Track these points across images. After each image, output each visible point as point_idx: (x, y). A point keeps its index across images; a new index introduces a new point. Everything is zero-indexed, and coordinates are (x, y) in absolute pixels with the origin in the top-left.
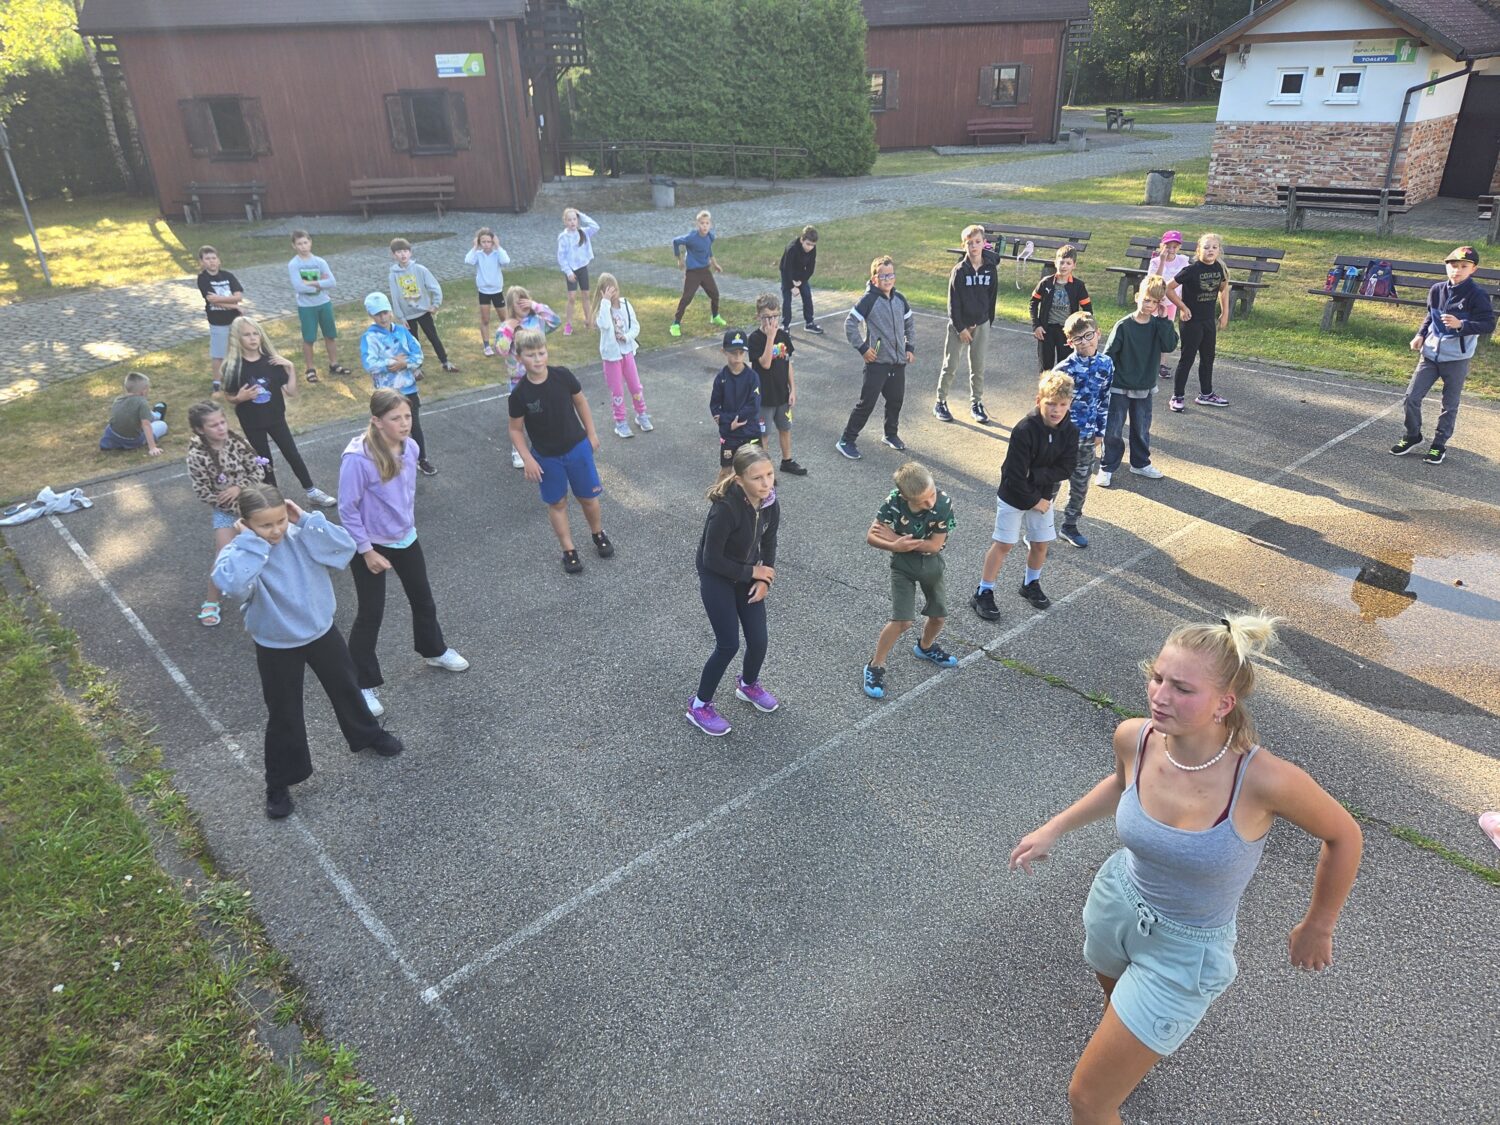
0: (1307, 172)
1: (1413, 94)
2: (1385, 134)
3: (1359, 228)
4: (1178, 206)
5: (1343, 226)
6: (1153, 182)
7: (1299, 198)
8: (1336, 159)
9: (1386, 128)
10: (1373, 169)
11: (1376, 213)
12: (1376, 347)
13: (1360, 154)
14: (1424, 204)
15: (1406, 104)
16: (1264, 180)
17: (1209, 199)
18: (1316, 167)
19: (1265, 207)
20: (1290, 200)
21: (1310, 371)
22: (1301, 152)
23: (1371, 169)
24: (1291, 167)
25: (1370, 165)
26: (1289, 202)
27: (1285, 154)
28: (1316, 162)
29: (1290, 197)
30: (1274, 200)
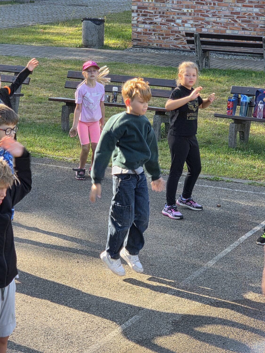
0: (208, 23)
3: (252, 67)
4: (111, 48)
5: (239, 67)
6: (87, 29)
7: (203, 43)
8: (228, 13)
11: (261, 55)
13: (244, 9)
16: (176, 29)
17: (135, 43)
18: (214, 19)
19: (180, 50)
20: (196, 44)
21: (223, 181)
22: (201, 7)
23: (254, 21)
24: (195, 18)
25: (253, 18)
26: (197, 46)
27: (189, 8)
28: (213, 15)
29: (196, 42)
30: (185, 44)
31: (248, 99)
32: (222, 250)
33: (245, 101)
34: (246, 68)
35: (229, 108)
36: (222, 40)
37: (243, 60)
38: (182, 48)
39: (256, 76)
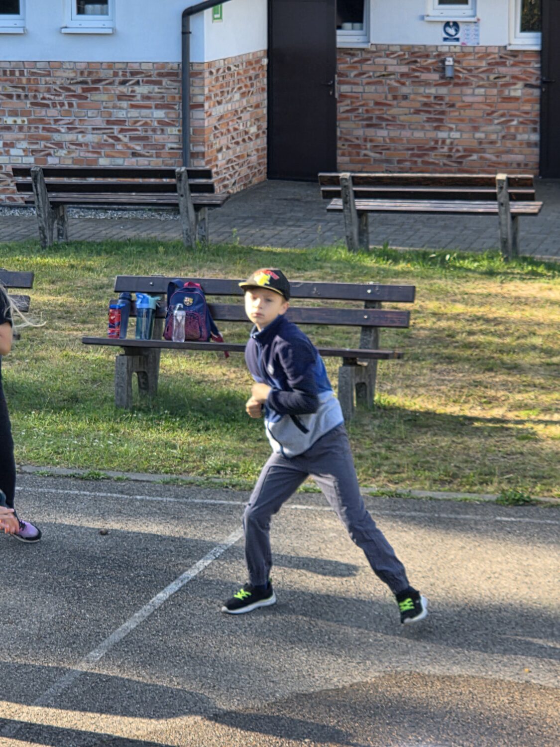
0: (59, 145)
1: (192, 18)
2: (165, 81)
3: (156, 234)
5: (130, 234)
7: (51, 188)
8: (99, 122)
9: (164, 73)
10: (158, 137)
11: (175, 208)
12: (207, 429)
13: (134, 113)
14: (248, 193)
15: (186, 33)
18: (71, 137)
19: (4, 206)
20: (37, 191)
21: (109, 478)
22: (42, 113)
23: (156, 137)
24: (31, 137)
25: (154, 130)
26: (37, 195)
27: (17, 115)
28: (69, 129)
29: (36, 186)
30: (13, 193)
31: (151, 302)
32: (117, 625)
33: (145, 306)
34: (144, 235)
35: (112, 325)
36: (91, 180)
37: (136, 219)
38: (8, 202)
39: (166, 253)
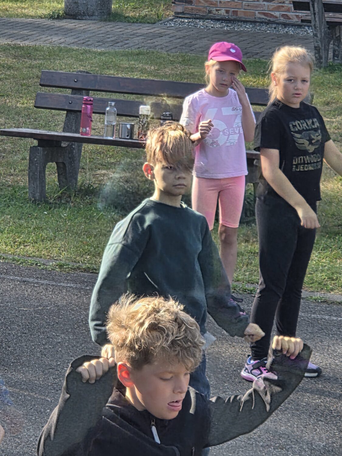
4: (127, 20)
7: (328, 8)
17: (180, 9)
19: (278, 24)
20: (314, 10)
30: (288, 10)
38: (282, 20)
